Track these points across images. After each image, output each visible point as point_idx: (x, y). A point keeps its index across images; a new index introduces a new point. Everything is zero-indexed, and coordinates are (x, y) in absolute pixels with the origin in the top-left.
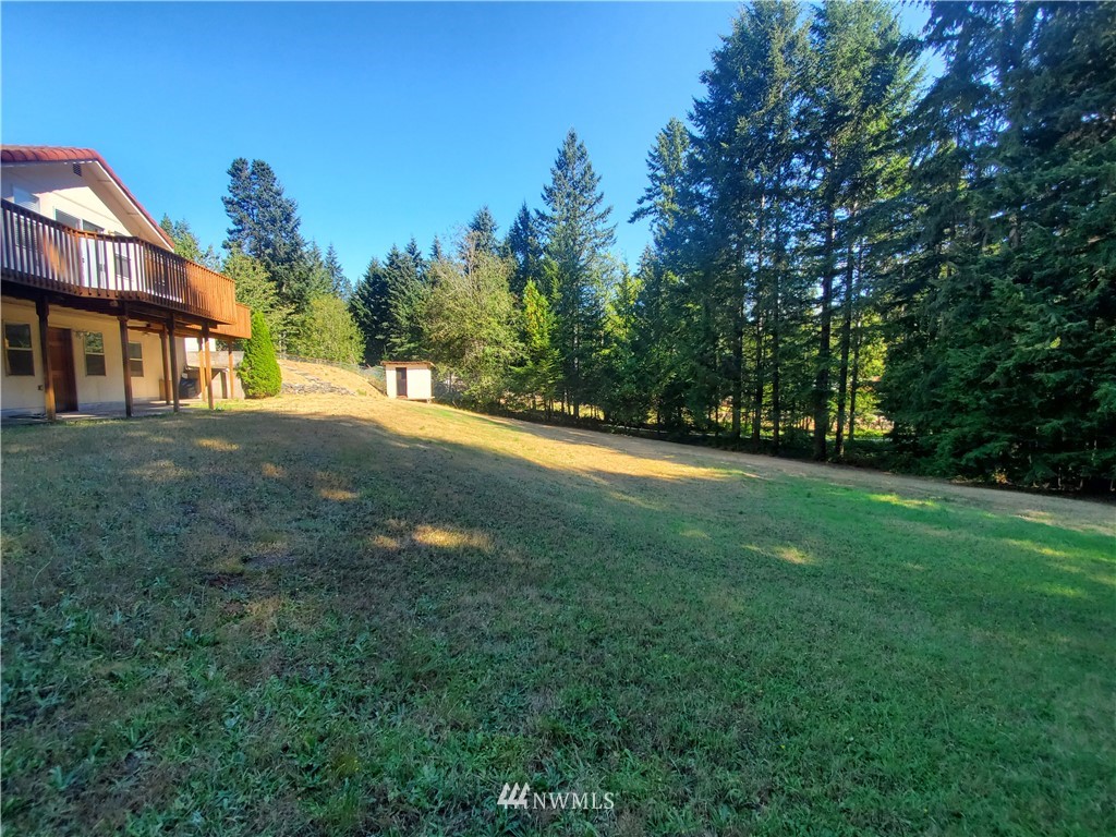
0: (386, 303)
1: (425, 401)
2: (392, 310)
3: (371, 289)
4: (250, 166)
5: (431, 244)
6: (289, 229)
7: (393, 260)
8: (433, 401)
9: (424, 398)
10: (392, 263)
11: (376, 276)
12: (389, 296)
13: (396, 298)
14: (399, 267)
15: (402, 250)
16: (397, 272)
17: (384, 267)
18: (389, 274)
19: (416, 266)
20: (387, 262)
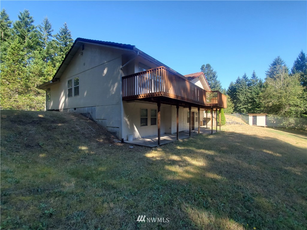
0: (235, 94)
1: (263, 127)
2: (237, 96)
3: (230, 91)
4: (205, 66)
5: (252, 73)
6: (214, 79)
7: (238, 81)
8: (266, 127)
9: (263, 126)
10: (237, 83)
11: (232, 87)
12: (236, 92)
13: (239, 92)
14: (240, 83)
15: (241, 78)
16: (239, 85)
17: (235, 83)
18: (237, 86)
19: (246, 82)
20: (236, 82)
